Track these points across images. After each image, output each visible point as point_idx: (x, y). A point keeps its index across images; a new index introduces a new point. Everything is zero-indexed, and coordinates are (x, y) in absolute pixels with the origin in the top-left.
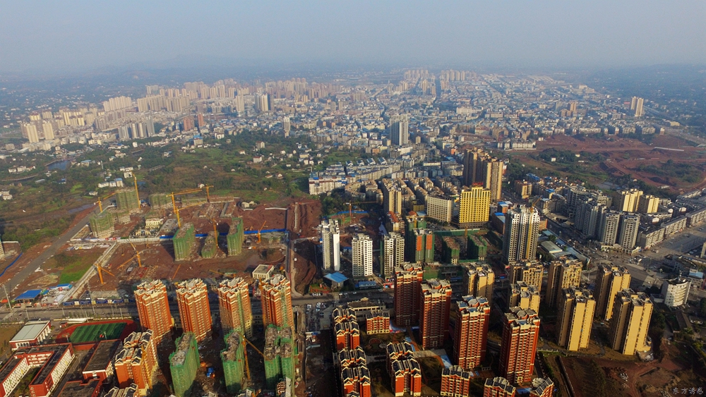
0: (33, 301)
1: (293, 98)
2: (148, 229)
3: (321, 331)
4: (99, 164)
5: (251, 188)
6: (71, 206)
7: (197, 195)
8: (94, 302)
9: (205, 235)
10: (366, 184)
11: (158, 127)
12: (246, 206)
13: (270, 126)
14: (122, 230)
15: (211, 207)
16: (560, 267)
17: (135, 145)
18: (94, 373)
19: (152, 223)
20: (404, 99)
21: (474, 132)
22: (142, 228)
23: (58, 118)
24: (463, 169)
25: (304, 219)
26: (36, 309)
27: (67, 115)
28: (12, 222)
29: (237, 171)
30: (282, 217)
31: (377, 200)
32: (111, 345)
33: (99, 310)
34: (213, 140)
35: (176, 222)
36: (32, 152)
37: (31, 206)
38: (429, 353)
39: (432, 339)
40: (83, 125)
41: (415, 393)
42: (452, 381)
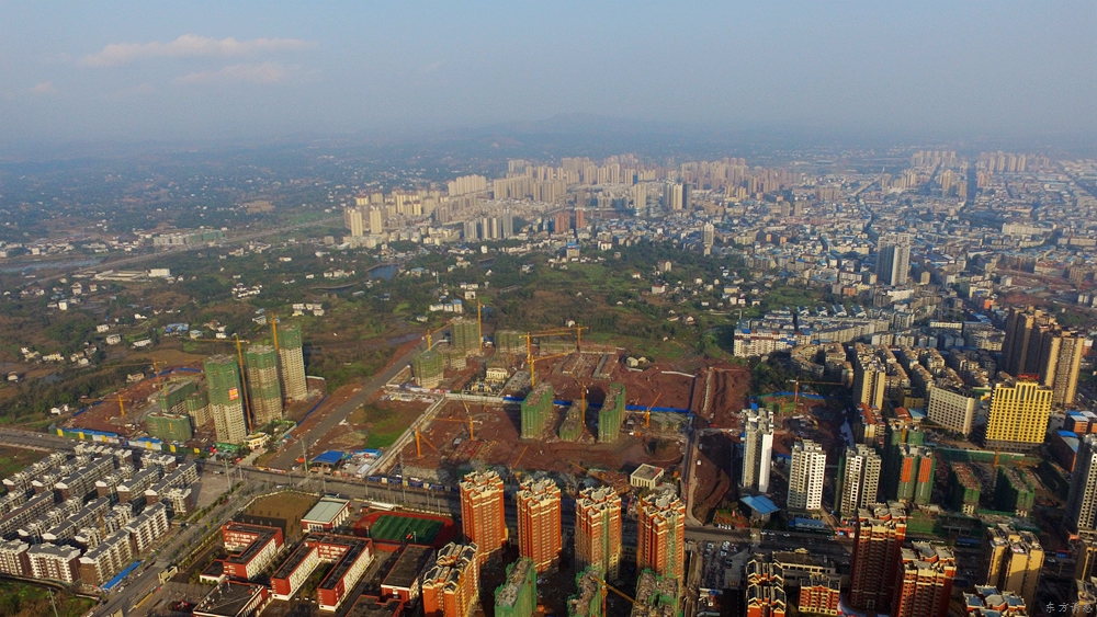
0: (334, 468)
1: (722, 189)
2: (489, 384)
3: (724, 590)
4: (434, 274)
5: (644, 335)
6: (393, 334)
7: (563, 338)
8: (405, 483)
9: (568, 404)
10: (827, 349)
11: (518, 224)
12: (632, 364)
13: (683, 235)
14: (454, 379)
15: (581, 359)
17: (484, 250)
18: (396, 590)
19: (496, 374)
20: (908, 202)
21: (1032, 271)
22: (481, 381)
23: (389, 203)
24: (1003, 339)
25: (719, 398)
26: (336, 478)
27: (401, 199)
28: (319, 349)
29: (627, 305)
30: (687, 390)
31: (843, 379)
32: (421, 554)
33: (411, 496)
34: (594, 251)
35: (528, 377)
36: (352, 250)
37: (344, 328)
40: (419, 214)
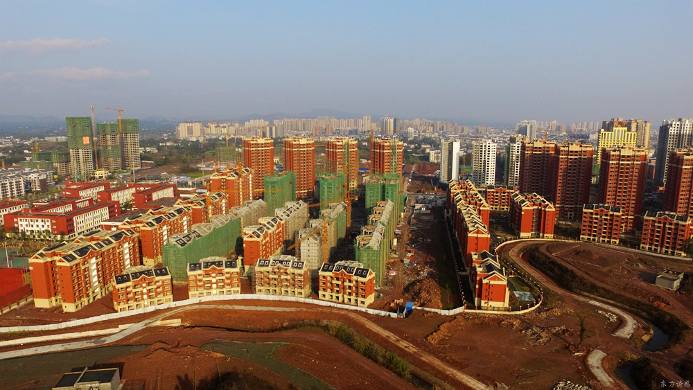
23: (206, 127)
25: (421, 168)
38: (564, 223)
39: (567, 209)
40: (225, 132)
41: (545, 235)
42: (596, 219)
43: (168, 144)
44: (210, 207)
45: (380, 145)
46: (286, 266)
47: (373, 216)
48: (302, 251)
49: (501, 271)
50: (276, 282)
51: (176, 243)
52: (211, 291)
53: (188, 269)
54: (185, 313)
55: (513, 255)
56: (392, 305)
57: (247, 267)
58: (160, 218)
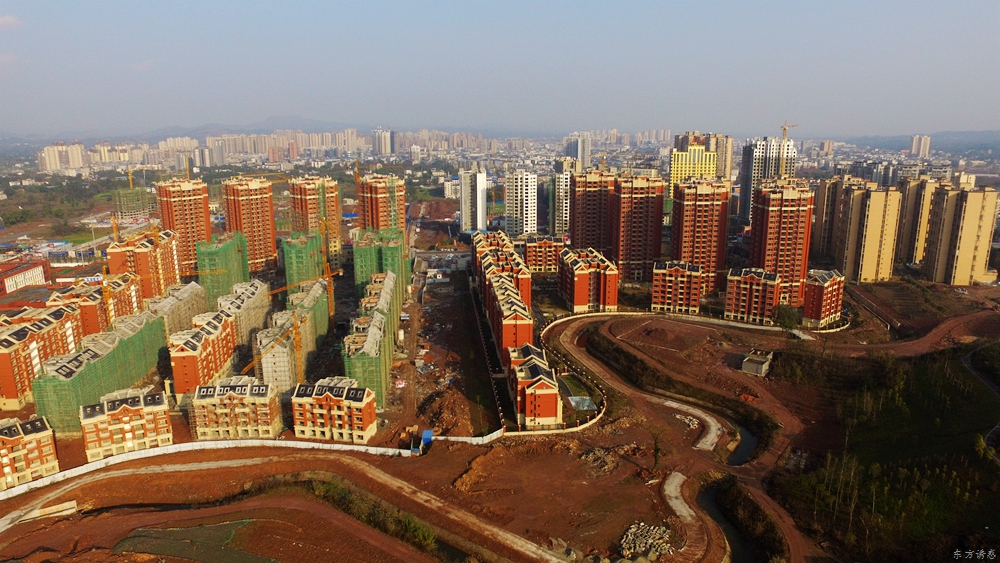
3: (455, 269)
13: (392, 159)
16: (835, 185)
17: (196, 170)
25: (433, 211)
27: (104, 150)
38: (630, 285)
39: (633, 266)
40: (126, 160)
41: (607, 307)
42: (670, 281)
43: (26, 183)
44: (111, 301)
45: (371, 187)
46: (241, 394)
47: (367, 299)
48: (264, 365)
49: (549, 375)
50: (227, 419)
51: (55, 374)
52: (124, 444)
53: (81, 415)
54: (83, 489)
55: (566, 341)
56: (403, 435)
57: (179, 397)
58: (22, 330)
